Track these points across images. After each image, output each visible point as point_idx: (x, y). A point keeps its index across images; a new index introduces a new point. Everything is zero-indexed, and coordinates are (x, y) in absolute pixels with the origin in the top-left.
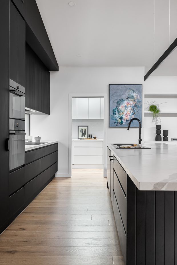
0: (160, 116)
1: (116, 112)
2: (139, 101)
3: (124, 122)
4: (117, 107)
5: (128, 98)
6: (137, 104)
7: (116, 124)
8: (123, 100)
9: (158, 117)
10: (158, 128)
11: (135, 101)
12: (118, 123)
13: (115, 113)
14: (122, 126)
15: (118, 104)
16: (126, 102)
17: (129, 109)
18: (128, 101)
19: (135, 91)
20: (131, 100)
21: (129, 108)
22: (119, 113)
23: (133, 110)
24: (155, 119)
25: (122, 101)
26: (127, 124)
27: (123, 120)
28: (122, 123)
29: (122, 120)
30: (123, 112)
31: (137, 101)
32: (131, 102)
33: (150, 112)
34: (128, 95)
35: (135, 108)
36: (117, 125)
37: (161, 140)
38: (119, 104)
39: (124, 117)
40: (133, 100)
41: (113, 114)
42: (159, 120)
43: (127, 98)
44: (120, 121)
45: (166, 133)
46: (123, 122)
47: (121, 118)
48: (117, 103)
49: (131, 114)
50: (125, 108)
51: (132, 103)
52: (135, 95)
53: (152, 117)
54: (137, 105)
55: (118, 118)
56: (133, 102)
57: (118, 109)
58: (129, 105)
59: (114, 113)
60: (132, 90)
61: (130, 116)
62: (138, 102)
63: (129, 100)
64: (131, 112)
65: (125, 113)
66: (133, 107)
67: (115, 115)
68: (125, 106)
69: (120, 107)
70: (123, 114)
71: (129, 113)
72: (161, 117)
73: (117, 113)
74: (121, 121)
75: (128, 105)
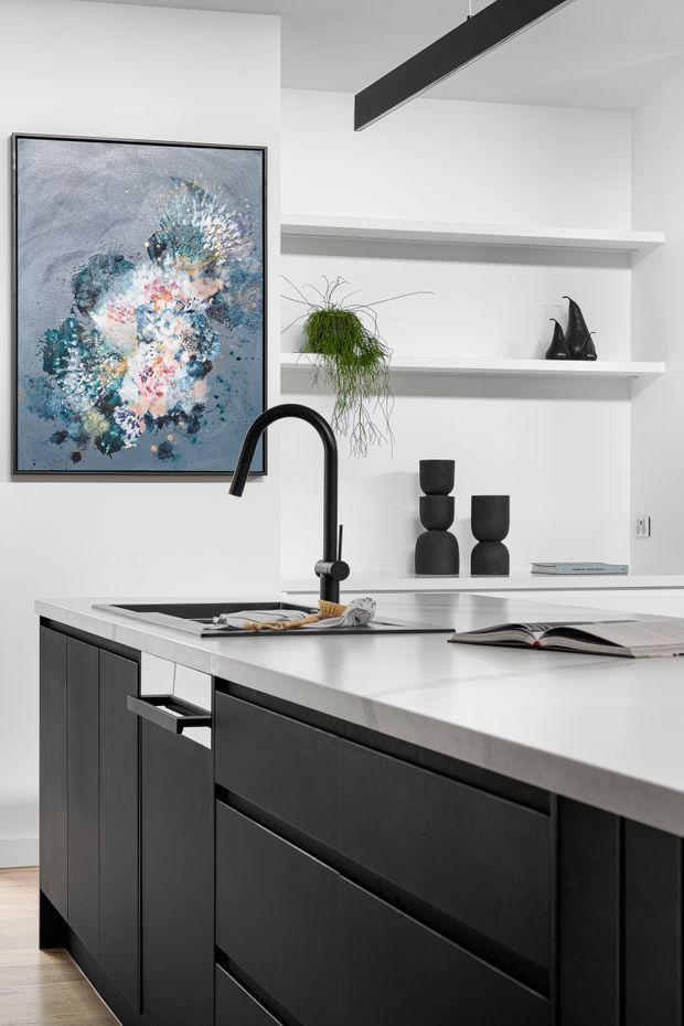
0: (387, 391)
1: (67, 354)
2: (239, 278)
3: (132, 432)
4: (79, 316)
5: (164, 246)
6: (227, 299)
7: (70, 446)
8: (119, 259)
9: (374, 399)
11: (209, 272)
12: (82, 439)
13: (64, 364)
14: (116, 461)
15: (87, 294)
16: (144, 275)
17: (170, 331)
18: (159, 272)
19: (209, 199)
20: (183, 268)
21: (167, 324)
22: (89, 363)
23: (200, 343)
24: (352, 414)
25: (116, 271)
26: (154, 448)
27: (123, 416)
28: (112, 443)
29: (112, 421)
30: (119, 357)
31: (225, 273)
32: (186, 276)
33: (313, 359)
34: (163, 225)
35: (217, 328)
36: (76, 457)
38: (94, 296)
39: (127, 391)
40: (197, 263)
41: (49, 367)
42: (377, 418)
43: (156, 252)
44: (96, 422)
46: (123, 432)
47: (108, 404)
48: (77, 286)
49: (181, 373)
50: (140, 328)
51: (193, 291)
52: (215, 226)
53: (333, 400)
54: (225, 307)
55: (85, 405)
56: (199, 281)
57: (80, 329)
58: (172, 305)
59: (53, 361)
60: (190, 185)
61: (173, 384)
62: (233, 278)
63: (168, 261)
64: (185, 357)
65: (138, 361)
66: (200, 318)
67: (62, 375)
68: (140, 311)
69: (101, 318)
70: (126, 371)
71: (168, 361)
72: (390, 399)
73: (75, 359)
74: (105, 426)
75: (161, 303)
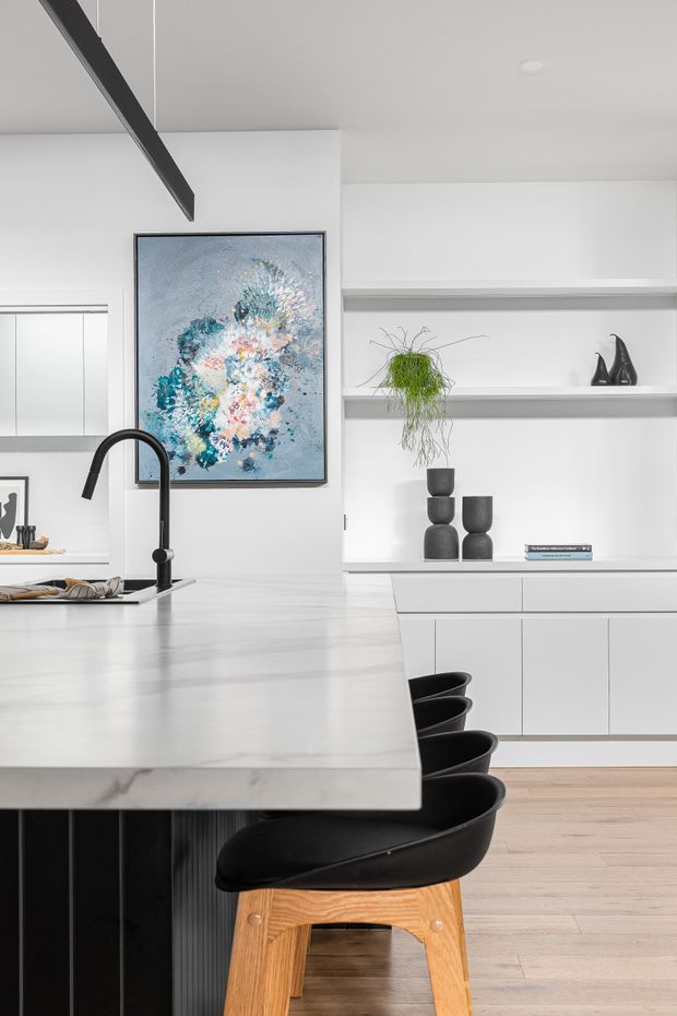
0: (445, 415)
1: (175, 394)
2: (305, 332)
3: (224, 452)
4: (183, 366)
5: (247, 311)
6: (296, 348)
7: (178, 463)
8: (213, 323)
9: (435, 422)
10: (440, 483)
11: (281, 328)
12: (186, 457)
13: (172, 402)
14: (212, 473)
15: (187, 347)
16: (231, 334)
17: (252, 375)
18: (243, 331)
19: (282, 274)
20: (262, 327)
21: (250, 370)
22: (191, 400)
23: (275, 383)
24: (418, 434)
25: (210, 331)
26: (240, 463)
27: (217, 439)
28: (208, 460)
29: (208, 443)
30: (212, 395)
31: (293, 329)
32: (263, 333)
33: (388, 392)
34: (246, 294)
35: (287, 371)
36: (182, 471)
37: (456, 556)
38: (194, 350)
39: (220, 421)
40: (273, 323)
41: (161, 405)
42: (437, 437)
43: (241, 315)
44: (197, 445)
45: (479, 512)
46: (216, 451)
47: (204, 431)
48: (182, 344)
49: (260, 406)
50: (229, 374)
51: (268, 342)
52: (285, 293)
53: (400, 424)
54: (294, 355)
55: (188, 432)
56: (274, 336)
57: (184, 376)
58: (253, 355)
59: (164, 400)
60: (266, 264)
61: (254, 415)
62: (300, 333)
63: (250, 321)
64: (264, 394)
65: (227, 398)
66: (275, 364)
67: (171, 410)
68: (229, 360)
69: (199, 367)
70: (218, 406)
71: (250, 397)
72: (448, 422)
73: (180, 399)
74: (203, 447)
75: (245, 354)
